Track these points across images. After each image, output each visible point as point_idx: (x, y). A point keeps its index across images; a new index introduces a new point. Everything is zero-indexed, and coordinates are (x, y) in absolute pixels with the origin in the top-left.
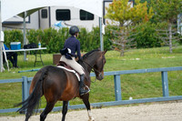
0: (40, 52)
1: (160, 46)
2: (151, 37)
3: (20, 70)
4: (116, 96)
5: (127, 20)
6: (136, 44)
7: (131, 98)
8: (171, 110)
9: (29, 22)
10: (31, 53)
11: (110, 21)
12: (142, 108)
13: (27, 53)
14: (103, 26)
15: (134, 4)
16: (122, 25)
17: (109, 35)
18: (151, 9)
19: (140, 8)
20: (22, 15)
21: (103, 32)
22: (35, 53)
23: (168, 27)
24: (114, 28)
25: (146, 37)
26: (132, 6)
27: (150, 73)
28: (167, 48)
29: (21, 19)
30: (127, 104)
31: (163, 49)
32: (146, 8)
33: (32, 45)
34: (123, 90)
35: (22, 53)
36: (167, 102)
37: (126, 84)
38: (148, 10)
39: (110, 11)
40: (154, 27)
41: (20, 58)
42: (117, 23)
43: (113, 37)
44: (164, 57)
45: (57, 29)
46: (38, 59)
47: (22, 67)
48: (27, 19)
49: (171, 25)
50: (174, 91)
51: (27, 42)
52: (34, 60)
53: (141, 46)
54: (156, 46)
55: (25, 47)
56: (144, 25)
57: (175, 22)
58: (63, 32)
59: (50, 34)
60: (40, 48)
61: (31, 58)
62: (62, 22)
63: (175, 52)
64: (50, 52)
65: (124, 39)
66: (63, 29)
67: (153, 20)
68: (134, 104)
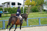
0: (7, 13)
1: (38, 12)
2: (36, 10)
3: (2, 18)
4: (27, 25)
5: (30, 5)
6: (32, 11)
7: (31, 25)
8: (41, 28)
9: (5, 6)
10: (5, 14)
11: (25, 5)
12: (34, 28)
13: (4, 14)
14: (24, 7)
15: (32, 1)
16: (28, 6)
17: (25, 9)
18: (36, 3)
19: (33, 2)
20: (3, 4)
21: (24, 8)
22: (6, 14)
23: (40, 7)
24: (27, 7)
25: (35, 10)
26: (31, 2)
27: (36, 19)
28: (40, 12)
29: (2, 5)
30: (30, 27)
31: (39, 13)
32: (35, 2)
33: (5, 12)
34: (29, 23)
35: (3, 14)
36: (40, 26)
37: (30, 22)
38: (35, 3)
39: (25, 3)
40: (37, 7)
41: (2, 15)
42: (27, 6)
43: (26, 10)
44: (39, 15)
45: (12, 7)
46: (7, 15)
47: (3, 17)
48: (4, 5)
49: (41, 7)
50: (42, 23)
51: (4, 11)
52: (6, 15)
53: (33, 12)
54: (37, 12)
55: (4, 12)
56: (34, 7)
57: (42, 6)
58: (13, 8)
59: (10, 9)
60: (7, 12)
61: (5, 15)
62: (13, 6)
63: (42, 13)
64: (10, 13)
65: (29, 10)
66: (13, 7)
67: (36, 5)
68: (32, 27)
